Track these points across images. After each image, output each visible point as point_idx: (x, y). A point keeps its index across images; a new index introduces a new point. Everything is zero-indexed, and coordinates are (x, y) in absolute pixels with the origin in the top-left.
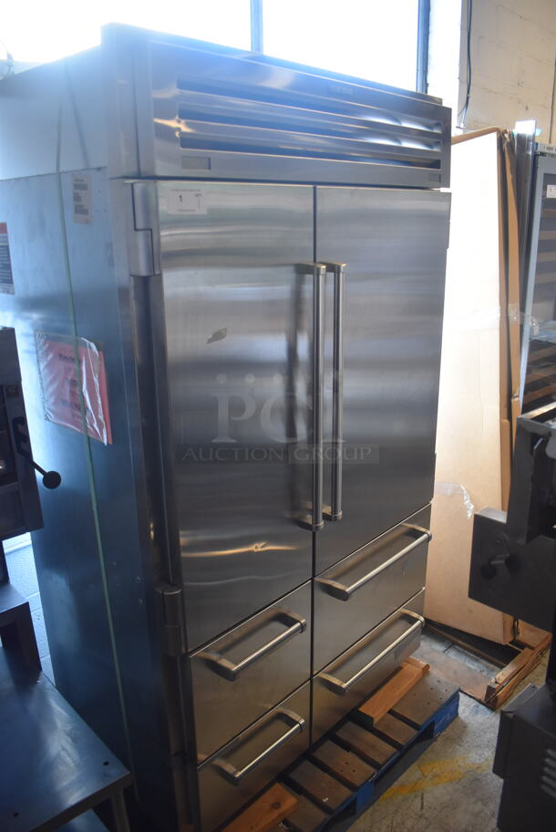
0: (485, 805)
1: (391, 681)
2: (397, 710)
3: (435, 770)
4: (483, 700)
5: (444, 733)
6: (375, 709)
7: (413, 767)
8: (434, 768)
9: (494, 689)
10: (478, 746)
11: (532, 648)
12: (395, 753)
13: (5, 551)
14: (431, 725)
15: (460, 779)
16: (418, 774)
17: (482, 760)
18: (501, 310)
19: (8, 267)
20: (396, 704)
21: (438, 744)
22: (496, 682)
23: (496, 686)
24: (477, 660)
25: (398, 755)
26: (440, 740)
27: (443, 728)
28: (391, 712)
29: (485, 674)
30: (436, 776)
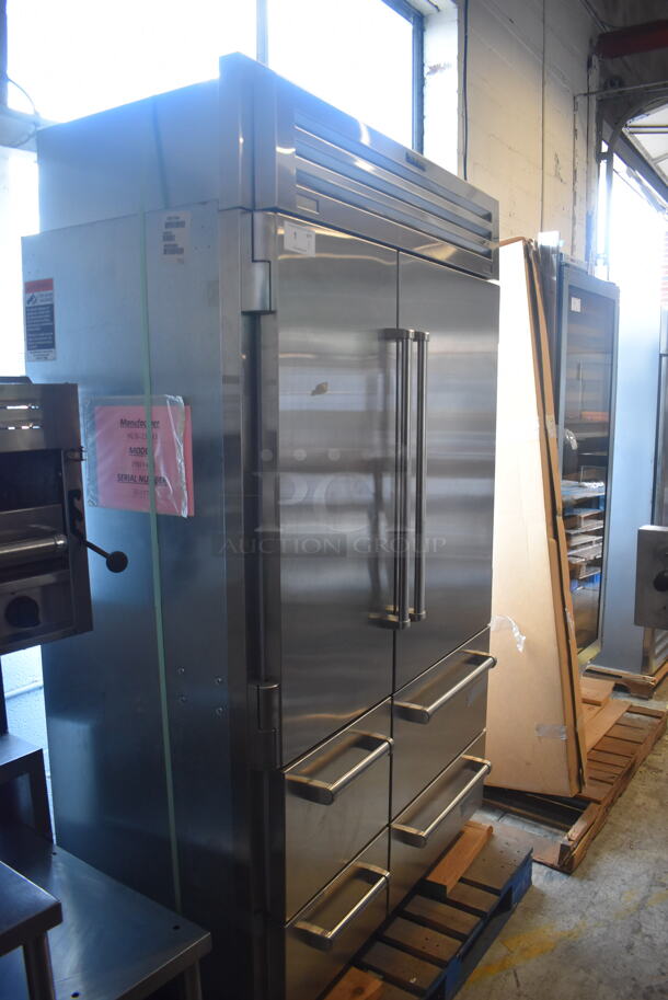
0: (589, 972)
1: (455, 846)
2: (468, 877)
3: (521, 944)
4: (556, 864)
5: (520, 904)
6: (447, 876)
7: (496, 943)
8: (519, 942)
9: (569, 847)
10: (564, 912)
11: (598, 802)
12: (478, 924)
13: (6, 695)
14: (510, 891)
15: (553, 950)
16: (503, 951)
17: (572, 927)
18: (540, 420)
19: (51, 329)
20: (466, 872)
21: (516, 917)
22: (570, 840)
23: (570, 843)
24: (536, 826)
25: (482, 924)
26: (518, 911)
27: (519, 899)
28: (462, 880)
29: (549, 838)
30: (524, 950)
